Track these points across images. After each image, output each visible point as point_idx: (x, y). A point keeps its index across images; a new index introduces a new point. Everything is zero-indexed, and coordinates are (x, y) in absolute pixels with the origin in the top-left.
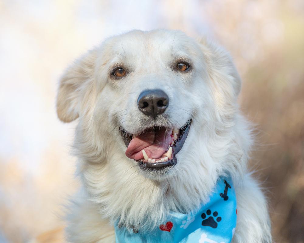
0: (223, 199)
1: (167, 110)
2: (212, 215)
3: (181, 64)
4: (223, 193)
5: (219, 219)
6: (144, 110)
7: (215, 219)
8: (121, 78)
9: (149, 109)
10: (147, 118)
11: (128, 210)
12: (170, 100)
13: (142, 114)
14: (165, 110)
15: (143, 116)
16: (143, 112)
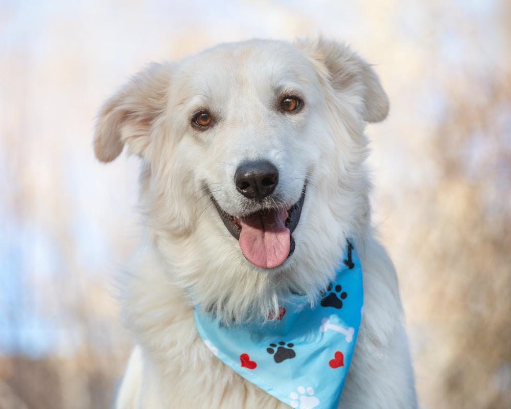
0: (348, 267)
1: (277, 189)
2: (333, 291)
3: (288, 100)
4: (347, 259)
5: (344, 295)
6: (245, 191)
7: (338, 295)
8: (208, 129)
9: (250, 189)
10: (250, 201)
11: (226, 300)
12: (280, 173)
13: (242, 196)
14: (273, 189)
15: (244, 199)
16: (243, 193)
